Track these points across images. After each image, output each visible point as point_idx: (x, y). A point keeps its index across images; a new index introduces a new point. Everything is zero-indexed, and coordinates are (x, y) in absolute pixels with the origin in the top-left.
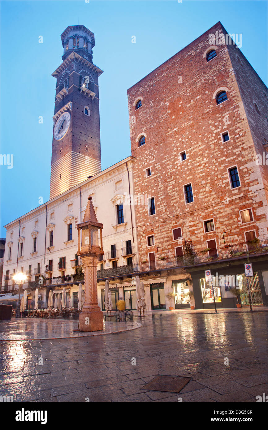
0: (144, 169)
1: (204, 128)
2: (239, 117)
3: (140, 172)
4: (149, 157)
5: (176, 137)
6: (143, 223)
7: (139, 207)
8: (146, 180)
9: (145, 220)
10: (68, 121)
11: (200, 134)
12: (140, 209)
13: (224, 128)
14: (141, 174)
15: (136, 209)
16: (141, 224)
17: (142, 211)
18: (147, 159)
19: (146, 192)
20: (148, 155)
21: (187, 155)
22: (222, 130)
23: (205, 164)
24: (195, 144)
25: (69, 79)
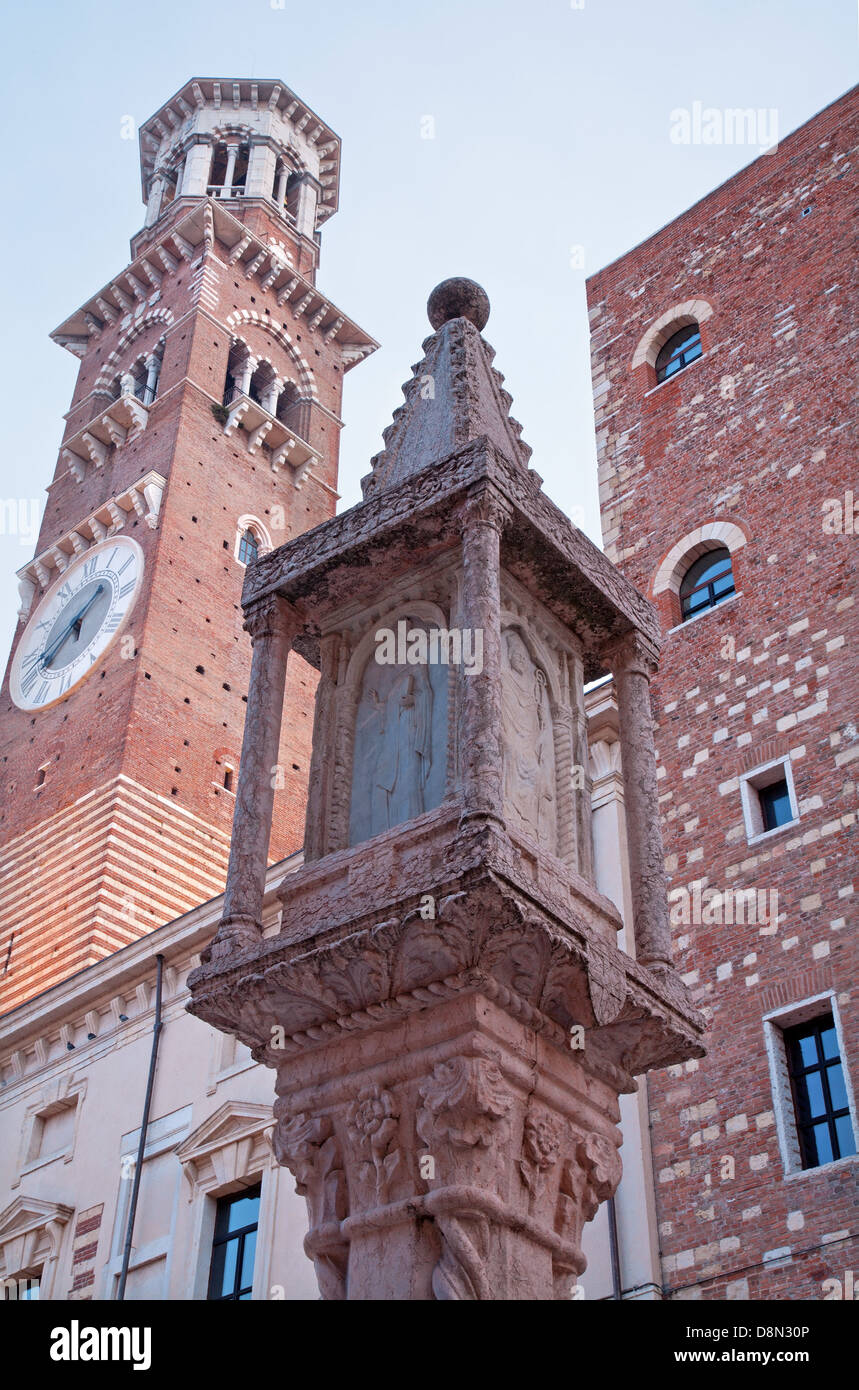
0: (720, 780)
3: (685, 808)
4: (766, 684)
6: (731, 1244)
7: (684, 1093)
8: (750, 864)
9: (751, 1213)
10: (125, 590)
12: (693, 1114)
14: (703, 823)
15: (656, 1116)
16: (705, 1252)
17: (712, 1133)
18: (753, 705)
19: (750, 959)
20: (754, 674)
25: (160, 355)
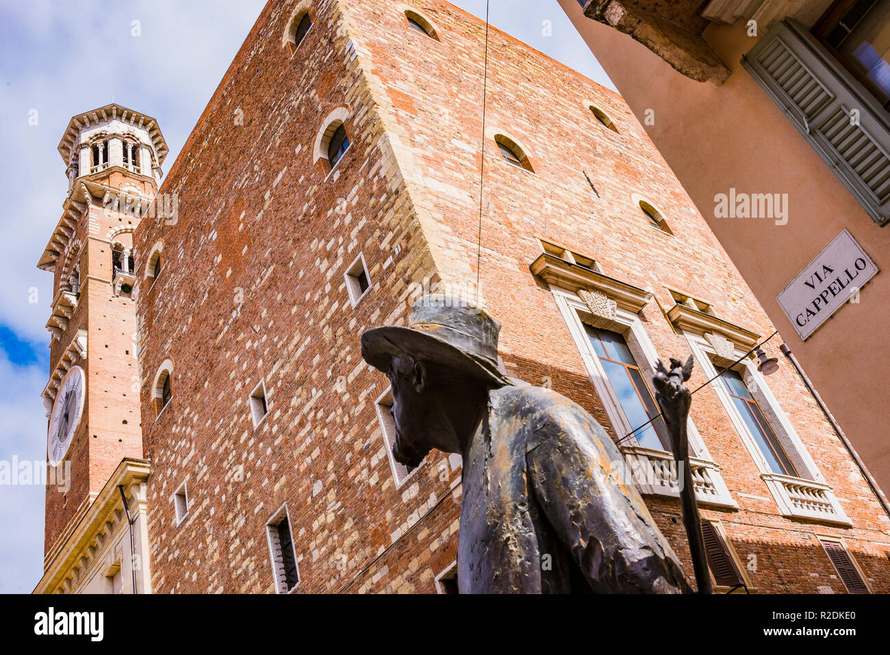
1: (301, 274)
2: (385, 191)
4: (180, 443)
5: (239, 339)
11: (294, 303)
13: (351, 247)
18: (177, 454)
20: (177, 438)
21: (268, 396)
22: (348, 258)
23: (317, 409)
24: (284, 346)
